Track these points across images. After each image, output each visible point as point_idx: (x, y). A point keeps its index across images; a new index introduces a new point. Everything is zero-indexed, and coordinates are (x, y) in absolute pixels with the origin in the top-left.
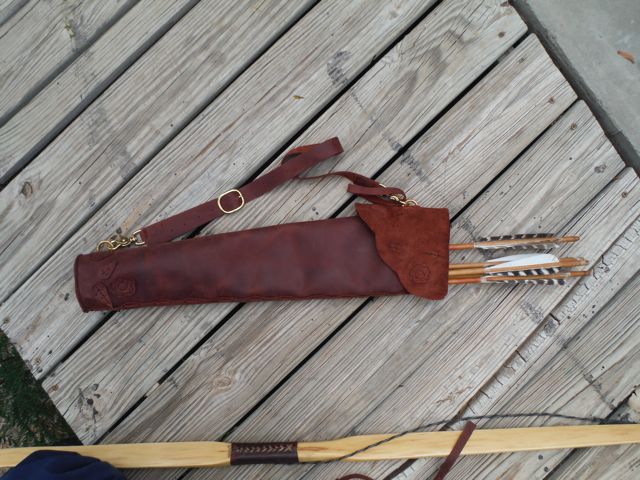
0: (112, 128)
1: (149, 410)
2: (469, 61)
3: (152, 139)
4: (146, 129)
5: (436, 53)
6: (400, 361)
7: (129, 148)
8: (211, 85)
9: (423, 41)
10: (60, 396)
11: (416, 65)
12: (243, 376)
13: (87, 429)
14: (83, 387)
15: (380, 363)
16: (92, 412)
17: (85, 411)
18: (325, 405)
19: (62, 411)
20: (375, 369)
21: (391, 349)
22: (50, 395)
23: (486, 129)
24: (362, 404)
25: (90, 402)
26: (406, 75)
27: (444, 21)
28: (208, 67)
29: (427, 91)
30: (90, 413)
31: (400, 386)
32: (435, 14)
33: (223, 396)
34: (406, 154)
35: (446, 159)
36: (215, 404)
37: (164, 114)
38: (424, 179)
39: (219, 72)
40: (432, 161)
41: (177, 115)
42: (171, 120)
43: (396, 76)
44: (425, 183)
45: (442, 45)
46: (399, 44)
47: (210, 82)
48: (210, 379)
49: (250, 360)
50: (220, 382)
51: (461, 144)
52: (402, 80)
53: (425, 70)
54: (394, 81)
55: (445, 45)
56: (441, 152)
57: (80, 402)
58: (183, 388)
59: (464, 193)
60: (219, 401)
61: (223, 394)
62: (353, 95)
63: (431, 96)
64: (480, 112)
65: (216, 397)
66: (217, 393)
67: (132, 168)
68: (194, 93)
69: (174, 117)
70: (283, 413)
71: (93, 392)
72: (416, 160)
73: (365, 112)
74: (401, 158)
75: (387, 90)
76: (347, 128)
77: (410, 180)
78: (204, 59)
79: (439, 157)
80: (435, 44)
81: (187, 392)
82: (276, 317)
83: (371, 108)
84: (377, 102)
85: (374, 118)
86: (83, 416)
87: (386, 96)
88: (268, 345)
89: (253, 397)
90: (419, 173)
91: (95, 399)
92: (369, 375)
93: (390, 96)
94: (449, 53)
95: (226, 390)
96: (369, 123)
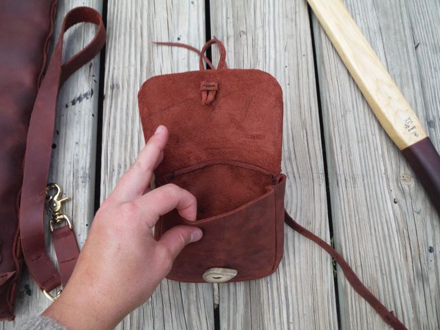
6: (392, 27)
70: (358, 171)
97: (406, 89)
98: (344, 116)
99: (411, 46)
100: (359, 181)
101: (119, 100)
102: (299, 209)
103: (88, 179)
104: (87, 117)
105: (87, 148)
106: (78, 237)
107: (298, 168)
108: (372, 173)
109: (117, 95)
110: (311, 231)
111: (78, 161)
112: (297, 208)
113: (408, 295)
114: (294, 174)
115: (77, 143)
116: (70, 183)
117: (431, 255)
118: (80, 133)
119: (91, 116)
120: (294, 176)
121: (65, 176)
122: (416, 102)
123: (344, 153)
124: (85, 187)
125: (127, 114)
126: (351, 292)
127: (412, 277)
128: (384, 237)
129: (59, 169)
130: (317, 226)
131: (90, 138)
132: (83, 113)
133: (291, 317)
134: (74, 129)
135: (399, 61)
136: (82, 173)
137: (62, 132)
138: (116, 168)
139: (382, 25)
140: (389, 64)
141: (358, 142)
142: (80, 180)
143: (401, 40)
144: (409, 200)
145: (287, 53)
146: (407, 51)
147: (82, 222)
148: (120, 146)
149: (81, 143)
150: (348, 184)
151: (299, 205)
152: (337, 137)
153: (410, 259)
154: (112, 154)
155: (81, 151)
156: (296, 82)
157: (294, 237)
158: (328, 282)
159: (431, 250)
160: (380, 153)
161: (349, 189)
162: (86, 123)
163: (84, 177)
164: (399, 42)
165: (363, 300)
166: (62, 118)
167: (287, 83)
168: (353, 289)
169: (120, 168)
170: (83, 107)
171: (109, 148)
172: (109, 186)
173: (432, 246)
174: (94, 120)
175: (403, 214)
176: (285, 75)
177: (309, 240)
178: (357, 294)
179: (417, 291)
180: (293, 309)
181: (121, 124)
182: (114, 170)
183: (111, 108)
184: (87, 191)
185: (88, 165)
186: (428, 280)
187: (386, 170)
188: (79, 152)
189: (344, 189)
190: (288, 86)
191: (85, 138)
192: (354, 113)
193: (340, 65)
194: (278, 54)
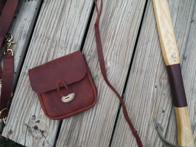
6: (184, 9)
10: (16, 135)
12: (112, 62)
13: (43, 145)
14: (27, 122)
16: (40, 133)
17: (36, 135)
19: (22, 143)
22: (10, 138)
25: (36, 128)
30: (39, 134)
31: (192, 22)
49: (110, 52)
57: (30, 131)
70: (144, 69)
71: (34, 121)
82: (110, 22)
86: (36, 138)
88: (115, 38)
89: (124, 70)
91: (37, 124)
97: (179, 39)
98: (147, 43)
99: (189, 20)
100: (143, 73)
101: (50, 5)
102: (113, 77)
103: (26, 36)
104: (33, 8)
105: (29, 23)
106: (15, 61)
107: (119, 59)
108: (150, 72)
109: (49, 3)
110: (115, 88)
111: (23, 27)
112: (112, 76)
113: (146, 127)
114: (116, 61)
115: (25, 19)
116: (17, 36)
117: (163, 114)
118: (28, 15)
119: (35, 9)
120: (116, 63)
121: (16, 32)
122: (181, 47)
123: (141, 59)
124: (23, 39)
125: (51, 13)
126: (123, 118)
127: (151, 120)
128: (146, 100)
129: (15, 28)
130: (118, 87)
131: (32, 18)
132: (32, 6)
133: (95, 120)
134: (26, 12)
135: (181, 26)
136: (24, 33)
137: (20, 12)
138: (39, 35)
139: (180, 7)
140: (176, 25)
141: (149, 56)
142: (22, 36)
143: (186, 17)
144: (162, 88)
145: (132, 6)
146: (187, 22)
147: (18, 54)
148: (44, 26)
149: (27, 19)
150: (138, 73)
151: (114, 76)
152: (140, 51)
153: (153, 112)
154: (39, 29)
155: (26, 23)
156: (132, 21)
157: (107, 88)
158: (115, 111)
159: (163, 112)
160: (157, 64)
161: (138, 75)
162: (32, 11)
163: (24, 35)
164: (185, 17)
165: (127, 123)
166: (22, 6)
167: (127, 20)
168: (124, 117)
169: (41, 36)
170: (33, 4)
171: (39, 26)
172: (34, 43)
173: (164, 110)
174: (36, 11)
175: (157, 93)
176: (127, 16)
177: (113, 91)
178: (125, 120)
179: (151, 126)
180: (97, 117)
181: (47, 16)
182: (38, 36)
183: (45, 7)
184: (24, 42)
185: (27, 30)
187: (157, 72)
188: (25, 23)
189: (136, 74)
190: (127, 22)
191: (30, 18)
192: (152, 43)
193: (154, 19)
194: (128, 5)
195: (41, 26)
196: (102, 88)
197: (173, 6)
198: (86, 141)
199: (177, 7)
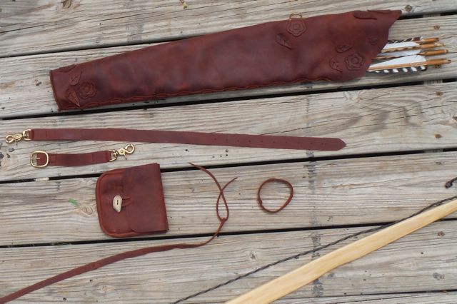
0: (145, 6)
1: (31, 189)
2: (402, 137)
3: (163, 31)
4: (164, 23)
5: (384, 115)
7: (146, 26)
8: (225, 26)
9: (381, 101)
11: (364, 113)
15: (191, 279)
18: (135, 276)
20: (185, 280)
21: (205, 276)
23: (379, 189)
24: (159, 295)
25: (1, 156)
26: (352, 114)
27: (406, 99)
28: (231, 14)
29: (358, 134)
32: (403, 90)
33: (80, 218)
34: (313, 163)
35: (335, 187)
36: (71, 219)
37: (182, 22)
38: (312, 188)
39: (235, 23)
40: (326, 181)
41: (191, 29)
42: (183, 29)
43: (346, 110)
44: (310, 191)
45: (392, 113)
46: (364, 91)
47: (225, 24)
48: (80, 202)
50: (86, 209)
51: (354, 185)
52: (348, 115)
53: (368, 120)
54: (342, 112)
55: (394, 115)
56: (337, 180)
58: (61, 193)
59: (331, 217)
60: (75, 219)
61: (80, 217)
62: (308, 100)
63: (358, 139)
64: (382, 174)
65: (76, 215)
66: (78, 213)
67: (137, 39)
68: (210, 23)
69: (186, 29)
71: (8, 152)
72: (315, 172)
73: (307, 116)
74: (307, 163)
75: (332, 114)
76: (288, 118)
77: (301, 181)
78: (232, 7)
79: (332, 182)
80: (388, 109)
81: (62, 197)
83: (312, 118)
84: (320, 116)
85: (310, 125)
87: (329, 117)
90: (311, 182)
91: (5, 156)
92: (179, 281)
93: (332, 118)
94: (393, 120)
95: (85, 217)
96: (305, 125)
101: (144, 119)
109: (146, 117)
117: (62, 299)
138: (103, 121)
144: (92, 289)
145: (180, 218)
150: (99, 252)
154: (110, 118)
159: (65, 299)
161: (96, 253)
175: (84, 285)
186: (49, 295)
187: (109, 276)
195: (115, 118)
196: (68, 216)
197: (203, 273)
198: (4, 217)
199: (203, 278)
